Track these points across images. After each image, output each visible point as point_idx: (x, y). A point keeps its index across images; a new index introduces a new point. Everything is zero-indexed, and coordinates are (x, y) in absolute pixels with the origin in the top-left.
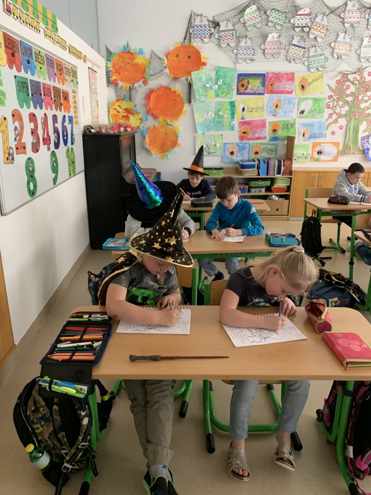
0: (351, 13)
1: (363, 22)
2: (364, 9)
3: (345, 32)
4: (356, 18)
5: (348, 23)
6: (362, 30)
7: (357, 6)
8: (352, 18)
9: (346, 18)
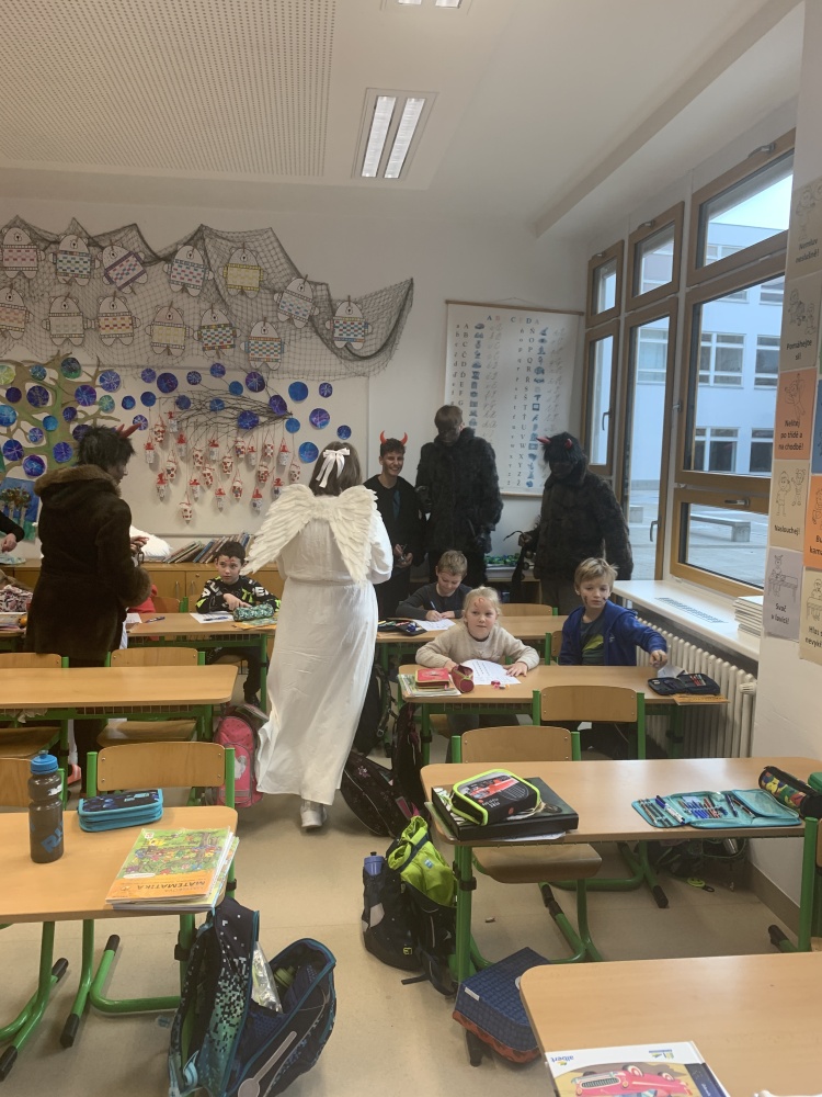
0: (15, 251)
1: (46, 269)
2: (43, 245)
3: (11, 287)
4: (28, 260)
5: (12, 269)
6: (46, 283)
7: (25, 239)
8: (19, 260)
9: (7, 260)
